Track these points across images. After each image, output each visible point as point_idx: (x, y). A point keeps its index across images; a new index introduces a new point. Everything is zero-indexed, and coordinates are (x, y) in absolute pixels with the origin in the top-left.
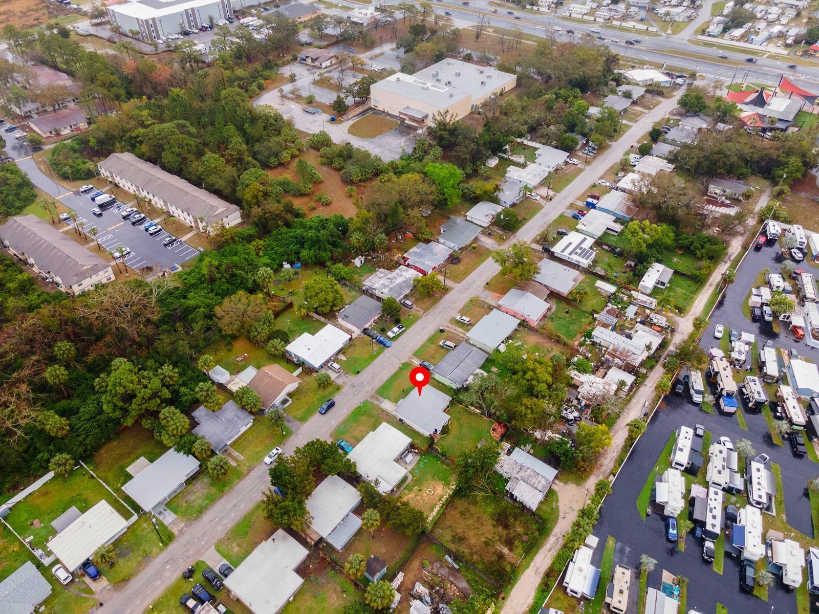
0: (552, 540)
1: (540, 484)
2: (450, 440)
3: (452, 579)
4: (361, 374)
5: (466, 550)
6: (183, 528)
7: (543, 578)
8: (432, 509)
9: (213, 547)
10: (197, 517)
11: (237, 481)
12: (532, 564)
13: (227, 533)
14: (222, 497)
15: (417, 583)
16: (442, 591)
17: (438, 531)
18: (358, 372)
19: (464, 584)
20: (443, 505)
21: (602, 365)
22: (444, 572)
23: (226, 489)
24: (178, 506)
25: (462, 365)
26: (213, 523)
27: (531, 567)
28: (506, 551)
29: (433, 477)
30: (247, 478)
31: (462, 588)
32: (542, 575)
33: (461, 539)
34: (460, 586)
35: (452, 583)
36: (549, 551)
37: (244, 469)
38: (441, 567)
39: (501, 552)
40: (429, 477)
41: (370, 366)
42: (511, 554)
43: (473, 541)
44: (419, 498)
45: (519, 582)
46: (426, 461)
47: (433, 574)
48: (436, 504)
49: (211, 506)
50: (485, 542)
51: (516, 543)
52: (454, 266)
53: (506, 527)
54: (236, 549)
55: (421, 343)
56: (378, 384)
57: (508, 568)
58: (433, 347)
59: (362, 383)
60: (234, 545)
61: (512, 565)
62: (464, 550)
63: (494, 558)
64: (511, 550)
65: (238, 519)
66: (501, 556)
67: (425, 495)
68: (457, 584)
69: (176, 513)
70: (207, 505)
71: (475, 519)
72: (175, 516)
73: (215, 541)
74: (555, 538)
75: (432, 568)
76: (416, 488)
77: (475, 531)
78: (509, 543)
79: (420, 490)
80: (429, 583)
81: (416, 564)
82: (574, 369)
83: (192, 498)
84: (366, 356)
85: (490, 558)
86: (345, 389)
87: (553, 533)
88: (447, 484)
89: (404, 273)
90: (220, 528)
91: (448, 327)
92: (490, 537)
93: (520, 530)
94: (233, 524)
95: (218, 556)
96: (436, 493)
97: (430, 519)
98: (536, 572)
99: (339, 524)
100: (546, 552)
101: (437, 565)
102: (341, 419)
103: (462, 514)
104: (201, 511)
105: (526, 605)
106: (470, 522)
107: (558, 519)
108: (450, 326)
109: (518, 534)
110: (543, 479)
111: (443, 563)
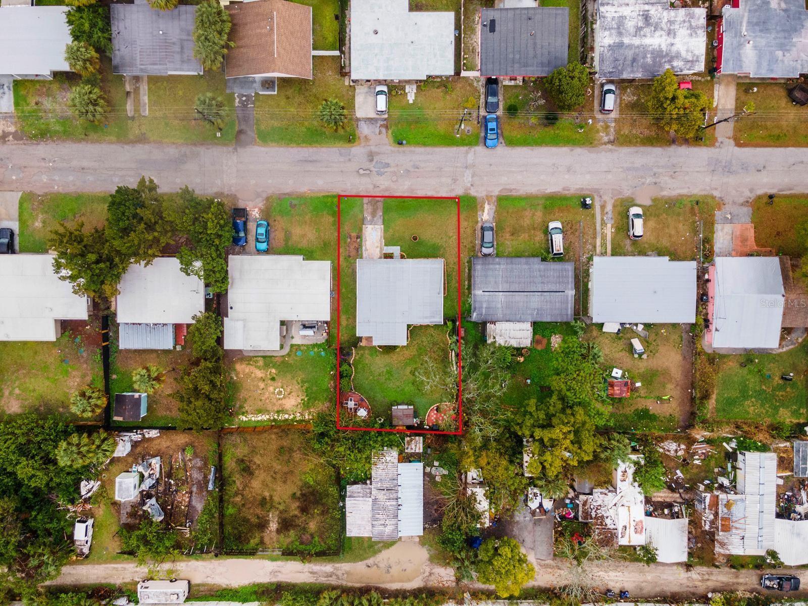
0: (328, 568)
1: (381, 528)
2: (380, 363)
3: (194, 489)
4: (401, 149)
5: (238, 483)
6: (9, 134)
7: (272, 584)
8: (260, 411)
9: (20, 194)
10: (35, 136)
11: (114, 139)
12: (279, 563)
13: (46, 194)
14: (80, 141)
15: (158, 458)
16: (174, 488)
17: (236, 439)
18: (400, 143)
19: (199, 506)
20: (275, 420)
21: (687, 490)
22: (197, 475)
23: (93, 135)
24: (25, 99)
25: (518, 297)
26: (43, 164)
27: (275, 563)
28: (273, 526)
29: (303, 382)
30: (126, 147)
31: (194, 507)
32: (274, 580)
33: (247, 470)
34: (194, 503)
35: (191, 493)
36: (311, 573)
37: (135, 130)
38: (200, 469)
39: (267, 522)
40: (301, 376)
41: (429, 149)
42: (274, 534)
43: (256, 484)
44: (262, 385)
45: (248, 560)
46: (323, 353)
47: (185, 465)
48: (267, 411)
49: (59, 138)
50: (264, 499)
51: (292, 533)
52: (784, 102)
53: (304, 510)
54: (38, 224)
55: (533, 190)
56: (403, 188)
57: (253, 542)
58: (539, 215)
59: (387, 165)
60: (40, 216)
61: (262, 542)
62: (238, 481)
63: (254, 520)
64: (278, 531)
65: (72, 189)
66: (262, 525)
67: (271, 389)
68: (193, 498)
69: (17, 104)
70: (56, 132)
71: (286, 469)
72: (12, 109)
73: (28, 189)
74: (332, 570)
75: (190, 460)
76: (274, 371)
77: (269, 479)
78: (286, 525)
79: (273, 379)
80: (171, 468)
81: (181, 439)
82: (636, 463)
83: (47, 103)
84: (442, 129)
85: (251, 514)
86: (358, 151)
87: (337, 565)
88: (306, 406)
89: (683, 32)
90: (45, 179)
91: (603, 207)
92: (276, 499)
93: (313, 526)
94: (61, 190)
95: (14, 211)
96: (284, 401)
97: (245, 419)
98: (274, 573)
99: (147, 325)
100: (306, 570)
101: (199, 463)
102: (303, 189)
103: (281, 450)
104: (43, 135)
105: (227, 582)
106: (278, 467)
107: (361, 560)
108: (609, 208)
109: (304, 529)
110: (392, 527)
111: (203, 469)
